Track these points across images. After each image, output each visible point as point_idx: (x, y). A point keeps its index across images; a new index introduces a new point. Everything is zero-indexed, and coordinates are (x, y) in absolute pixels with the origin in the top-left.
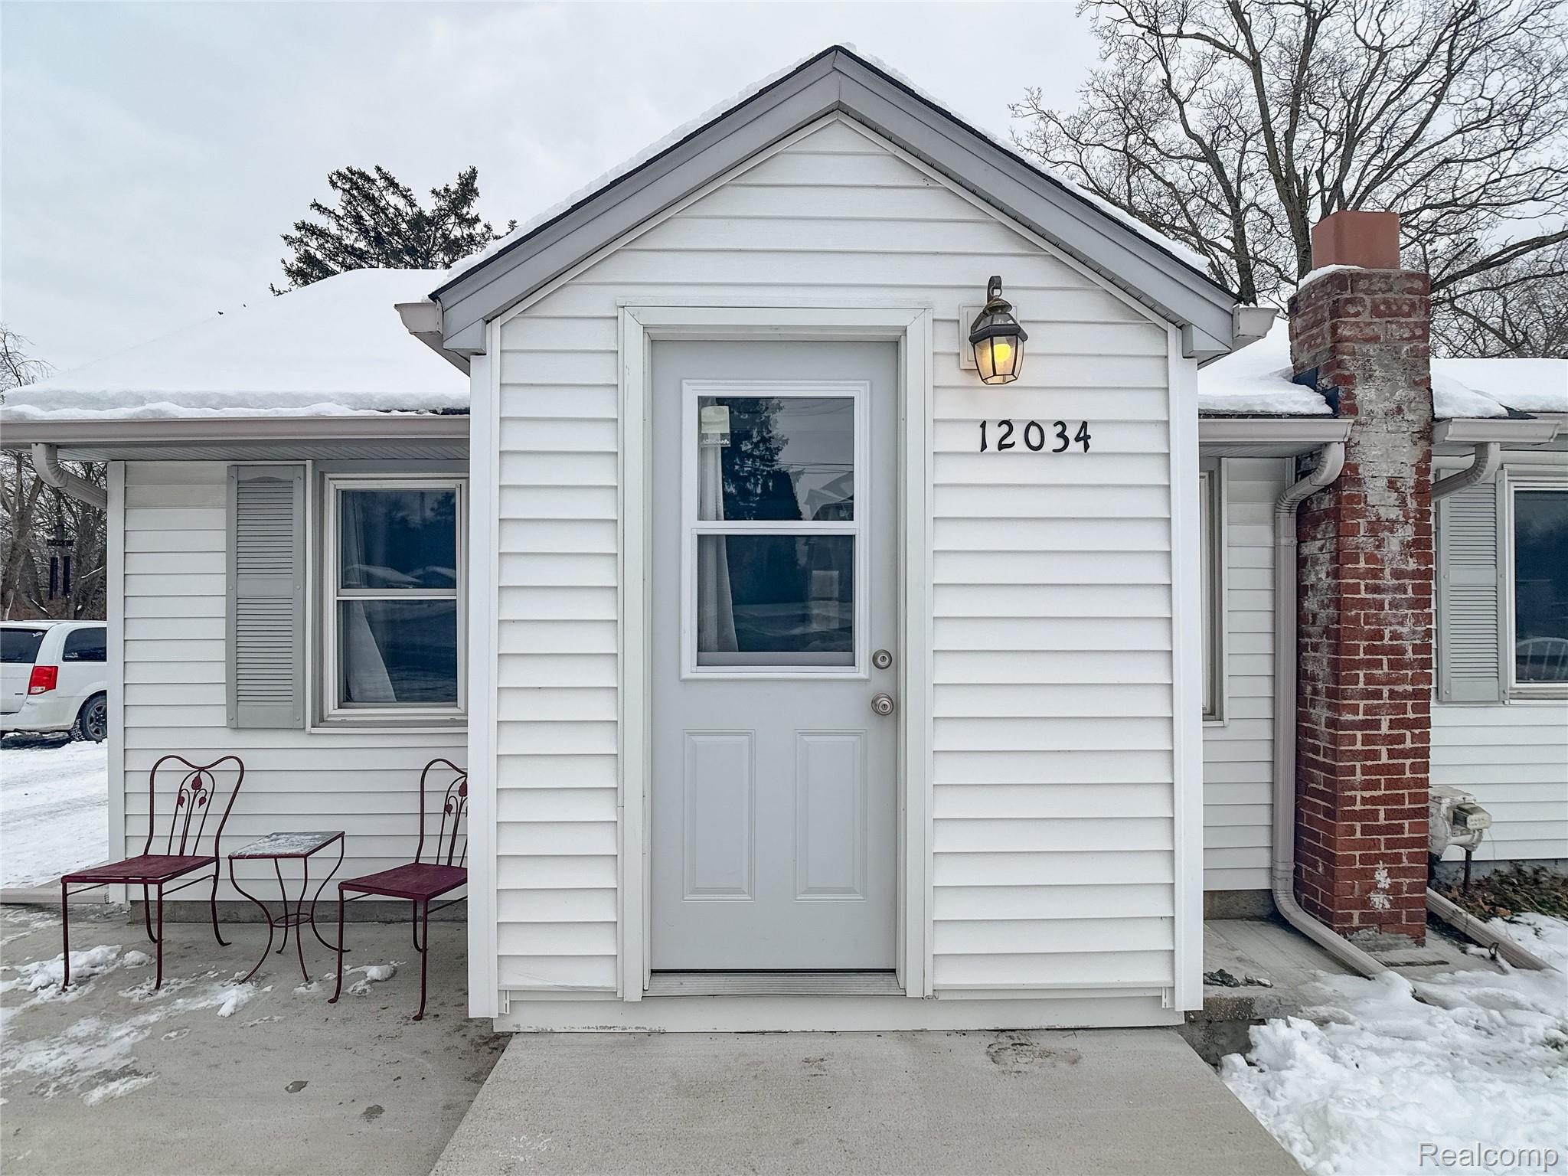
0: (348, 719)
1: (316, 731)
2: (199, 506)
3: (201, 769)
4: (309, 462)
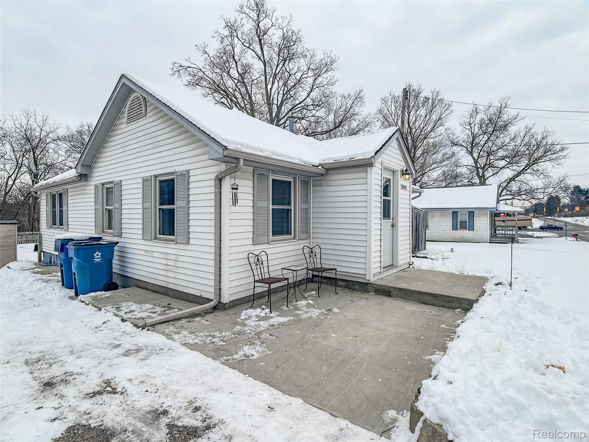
0: (274, 240)
1: (271, 243)
2: (247, 180)
3: (257, 256)
4: (270, 171)
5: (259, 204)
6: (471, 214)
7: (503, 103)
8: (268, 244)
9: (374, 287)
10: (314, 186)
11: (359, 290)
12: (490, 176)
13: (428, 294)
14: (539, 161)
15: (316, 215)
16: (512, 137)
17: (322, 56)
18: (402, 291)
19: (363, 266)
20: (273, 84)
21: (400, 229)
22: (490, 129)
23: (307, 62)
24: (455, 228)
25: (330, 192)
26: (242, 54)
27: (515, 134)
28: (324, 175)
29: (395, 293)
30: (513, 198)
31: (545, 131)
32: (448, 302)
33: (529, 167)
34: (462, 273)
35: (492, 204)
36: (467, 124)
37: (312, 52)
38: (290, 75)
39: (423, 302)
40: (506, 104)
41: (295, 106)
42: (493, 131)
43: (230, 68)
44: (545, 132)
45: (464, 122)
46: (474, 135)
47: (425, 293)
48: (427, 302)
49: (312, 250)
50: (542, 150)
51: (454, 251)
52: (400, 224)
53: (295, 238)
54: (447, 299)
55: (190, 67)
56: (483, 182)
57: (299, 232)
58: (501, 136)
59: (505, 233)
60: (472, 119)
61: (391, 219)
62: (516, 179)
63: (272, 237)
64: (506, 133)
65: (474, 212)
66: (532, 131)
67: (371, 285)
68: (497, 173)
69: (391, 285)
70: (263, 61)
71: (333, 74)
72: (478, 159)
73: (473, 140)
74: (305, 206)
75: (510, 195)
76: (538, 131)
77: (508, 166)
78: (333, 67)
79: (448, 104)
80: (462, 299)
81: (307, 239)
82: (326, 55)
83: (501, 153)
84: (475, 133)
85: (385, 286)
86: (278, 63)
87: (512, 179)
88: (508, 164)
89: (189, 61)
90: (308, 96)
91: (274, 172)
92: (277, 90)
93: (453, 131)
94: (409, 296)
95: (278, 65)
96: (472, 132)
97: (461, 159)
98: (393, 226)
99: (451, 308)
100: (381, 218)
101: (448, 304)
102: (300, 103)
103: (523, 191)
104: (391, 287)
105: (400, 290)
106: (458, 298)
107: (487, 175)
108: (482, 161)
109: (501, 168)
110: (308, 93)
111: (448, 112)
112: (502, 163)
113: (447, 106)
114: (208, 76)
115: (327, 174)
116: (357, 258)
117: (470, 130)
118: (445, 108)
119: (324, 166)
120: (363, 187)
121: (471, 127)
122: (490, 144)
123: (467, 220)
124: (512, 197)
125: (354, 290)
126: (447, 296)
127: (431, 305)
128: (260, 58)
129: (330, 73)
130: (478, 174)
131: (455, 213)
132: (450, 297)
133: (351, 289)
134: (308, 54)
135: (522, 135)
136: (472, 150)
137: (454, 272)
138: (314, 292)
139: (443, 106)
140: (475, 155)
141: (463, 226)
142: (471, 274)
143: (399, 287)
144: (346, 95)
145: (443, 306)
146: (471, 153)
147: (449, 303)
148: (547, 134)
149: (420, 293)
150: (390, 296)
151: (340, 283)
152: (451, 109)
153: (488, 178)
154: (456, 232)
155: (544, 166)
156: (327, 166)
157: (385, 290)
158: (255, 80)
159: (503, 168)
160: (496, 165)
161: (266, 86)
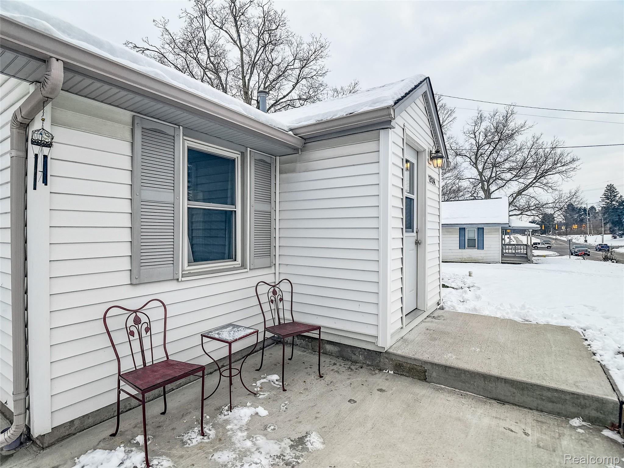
0: (192, 272)
1: (183, 279)
2: (111, 137)
3: (135, 311)
4: (181, 128)
5: (148, 194)
6: (481, 231)
7: (509, 111)
8: (175, 282)
9: (392, 360)
10: (282, 173)
11: (363, 363)
12: (496, 190)
13: (506, 381)
14: (547, 174)
15: (284, 224)
16: (518, 148)
17: (310, 40)
18: (450, 371)
19: (372, 320)
20: (252, 73)
21: (429, 249)
22: (497, 138)
23: (292, 51)
24: (462, 246)
25: (309, 182)
26: (215, 41)
27: (522, 144)
28: (300, 151)
29: (434, 374)
30: (521, 214)
31: (555, 140)
32: (551, 401)
33: (537, 180)
34: (527, 319)
35: (504, 219)
36: (470, 132)
37: (299, 39)
38: (273, 65)
39: (495, 396)
40: (512, 111)
41: (278, 101)
42: (499, 140)
43: (198, 52)
44: (555, 142)
45: (467, 130)
46: (478, 144)
47: (498, 379)
48: (503, 398)
49: (274, 290)
50: (550, 161)
51: (473, 275)
52: (428, 241)
53: (243, 266)
54: (549, 394)
55: (148, 49)
56: (488, 195)
57: (252, 255)
58: (507, 146)
59: (515, 251)
60: (476, 126)
61: (415, 230)
62: (523, 193)
63: (189, 266)
64: (512, 143)
65: (483, 228)
66: (540, 141)
67: (386, 356)
68: (503, 186)
69: (425, 357)
70: (239, 46)
71: (323, 64)
72: (483, 171)
73: (478, 150)
74: (265, 207)
75: (519, 210)
76: (547, 141)
77: (514, 179)
78: (322, 54)
79: (451, 110)
80: (585, 397)
81: (270, 267)
82: (315, 39)
83: (507, 165)
84: (480, 143)
85: (415, 359)
86: (257, 50)
87: (519, 193)
88: (514, 177)
89: (147, 41)
90: (293, 89)
91: (190, 131)
92: (258, 83)
93: (456, 140)
94: (464, 382)
95: (257, 52)
96: (476, 141)
97: (464, 171)
98: (417, 243)
99: (559, 414)
100: (402, 229)
101: (550, 406)
102: (284, 97)
103: (532, 205)
104: (426, 363)
105: (446, 368)
106: (573, 394)
107: (493, 188)
108: (487, 173)
109: (508, 181)
110: (293, 85)
111: (450, 119)
112: (508, 176)
113: (449, 113)
114: (171, 62)
115: (304, 148)
116: (360, 303)
117: (475, 139)
118: (447, 115)
119: (298, 131)
120: (372, 168)
121: (475, 136)
122: (495, 155)
123: (476, 238)
124: (520, 212)
125: (355, 362)
126: (549, 389)
127: (513, 404)
128: (235, 42)
129: (320, 62)
130: (482, 187)
131: (462, 230)
132: (556, 390)
133: (348, 360)
134: (293, 40)
135: (529, 145)
136: (476, 162)
137: (511, 317)
138: (275, 377)
139: (445, 112)
140: (480, 167)
141: (472, 244)
142: (542, 321)
143: (443, 362)
144: (339, 89)
145: (539, 408)
146: (475, 165)
147: (553, 402)
148: (557, 144)
149: (486, 377)
150: (425, 380)
151: (329, 347)
152: (454, 115)
153: (494, 191)
154: (463, 251)
155: (553, 178)
156: (304, 133)
157: (415, 367)
158: (231, 71)
159: (510, 180)
160: (503, 177)
161: (244, 77)
